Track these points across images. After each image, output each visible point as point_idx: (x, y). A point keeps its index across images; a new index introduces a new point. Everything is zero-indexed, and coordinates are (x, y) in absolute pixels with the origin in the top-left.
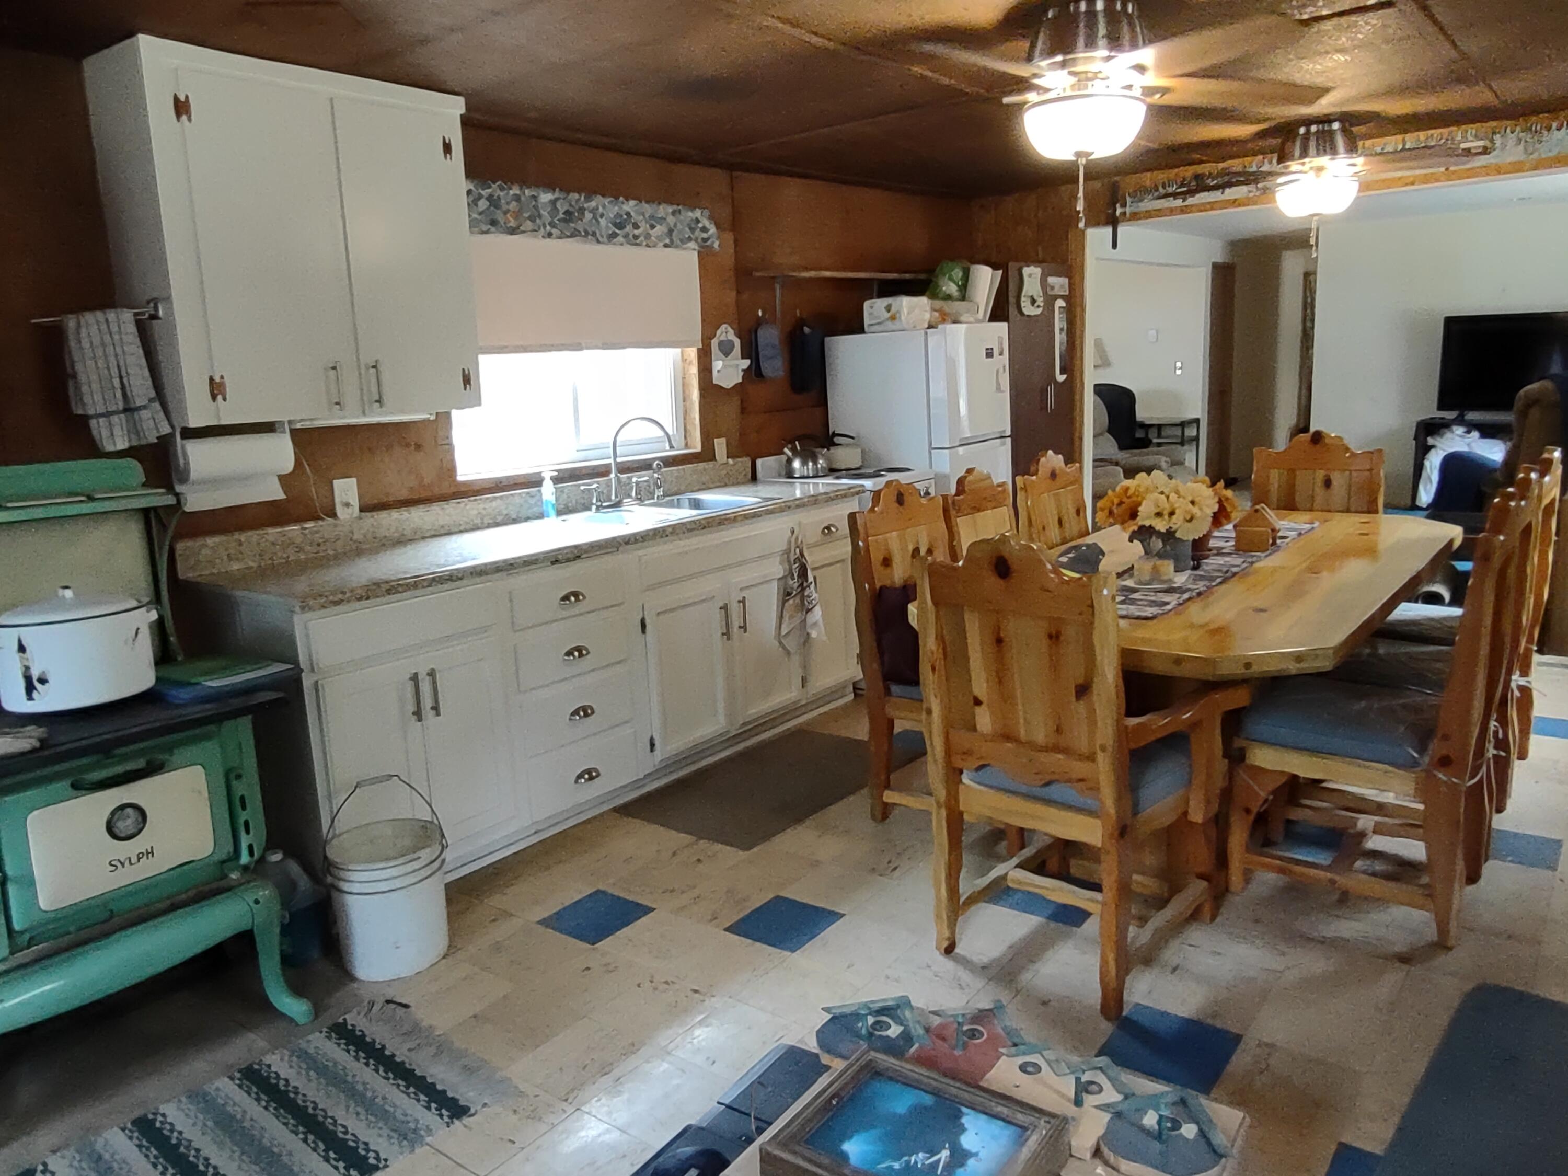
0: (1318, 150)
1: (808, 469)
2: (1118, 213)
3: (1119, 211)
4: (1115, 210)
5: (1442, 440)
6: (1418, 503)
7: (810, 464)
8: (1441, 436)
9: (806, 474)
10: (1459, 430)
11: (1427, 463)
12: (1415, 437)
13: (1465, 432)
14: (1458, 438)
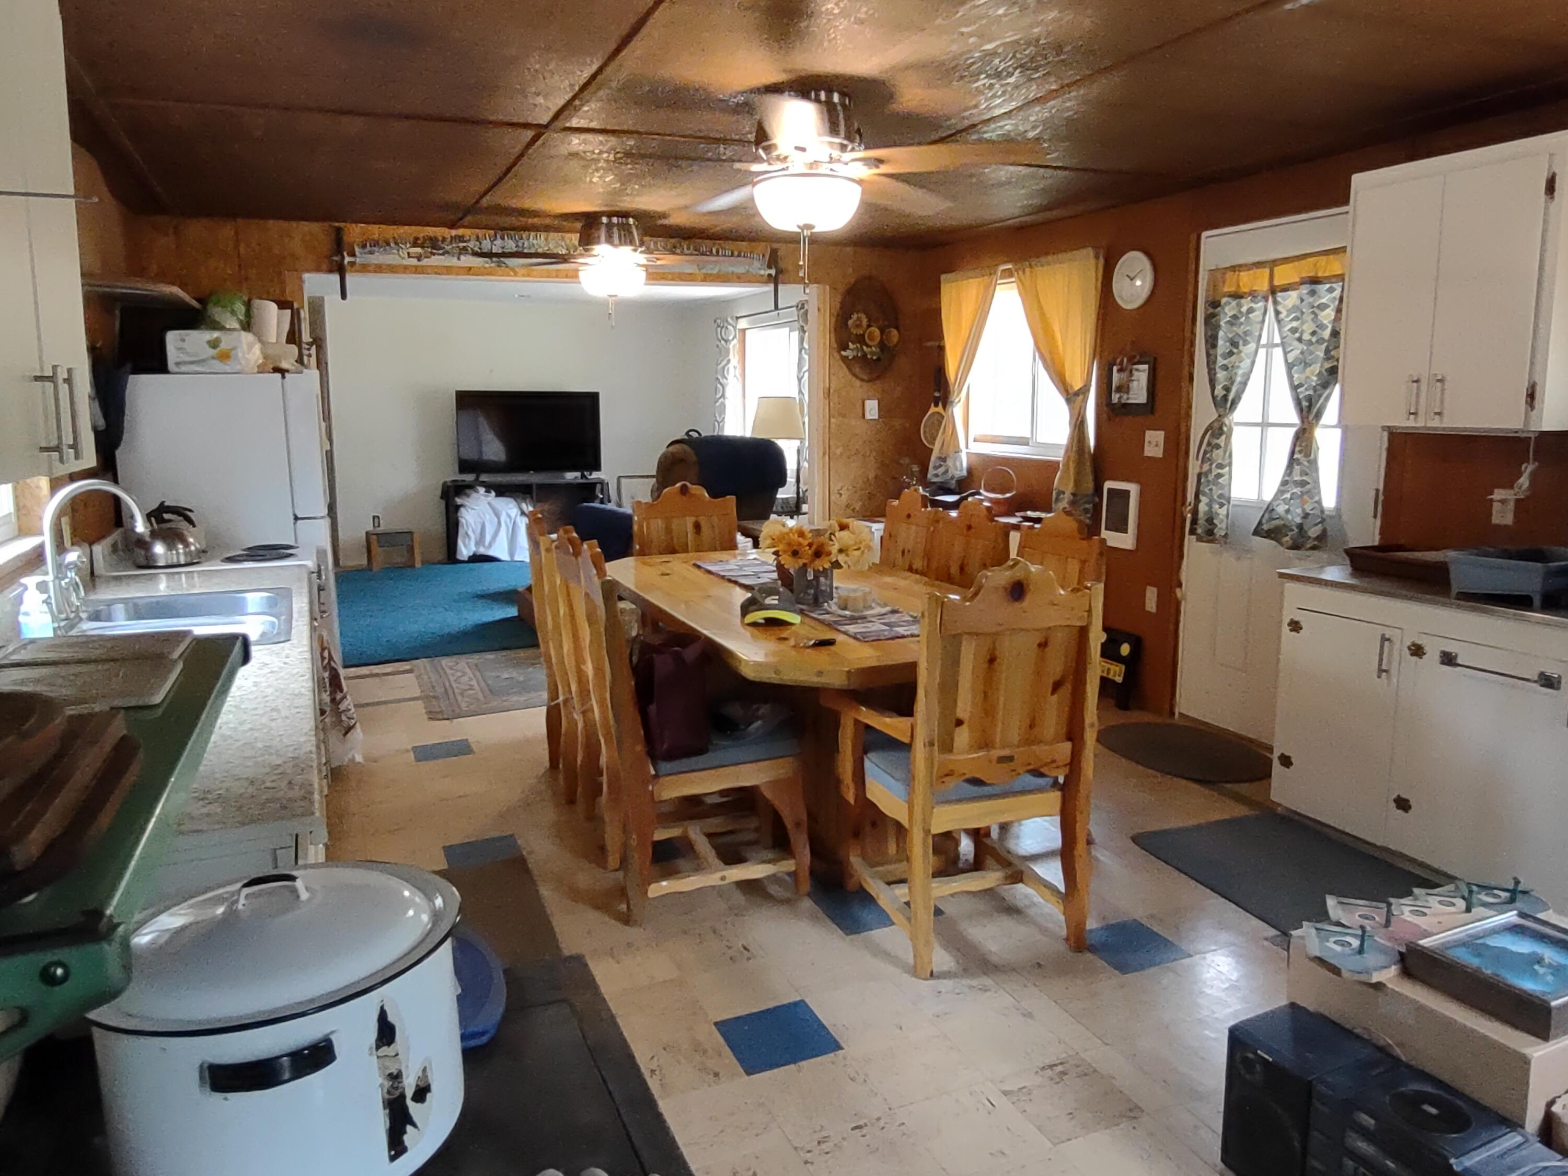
0: (620, 240)
1: (178, 554)
2: (346, 262)
3: (347, 259)
4: (343, 258)
5: (470, 500)
6: (459, 557)
7: (180, 546)
8: (468, 496)
9: (175, 560)
10: (482, 490)
11: (462, 521)
12: (441, 498)
13: (486, 492)
14: (483, 498)
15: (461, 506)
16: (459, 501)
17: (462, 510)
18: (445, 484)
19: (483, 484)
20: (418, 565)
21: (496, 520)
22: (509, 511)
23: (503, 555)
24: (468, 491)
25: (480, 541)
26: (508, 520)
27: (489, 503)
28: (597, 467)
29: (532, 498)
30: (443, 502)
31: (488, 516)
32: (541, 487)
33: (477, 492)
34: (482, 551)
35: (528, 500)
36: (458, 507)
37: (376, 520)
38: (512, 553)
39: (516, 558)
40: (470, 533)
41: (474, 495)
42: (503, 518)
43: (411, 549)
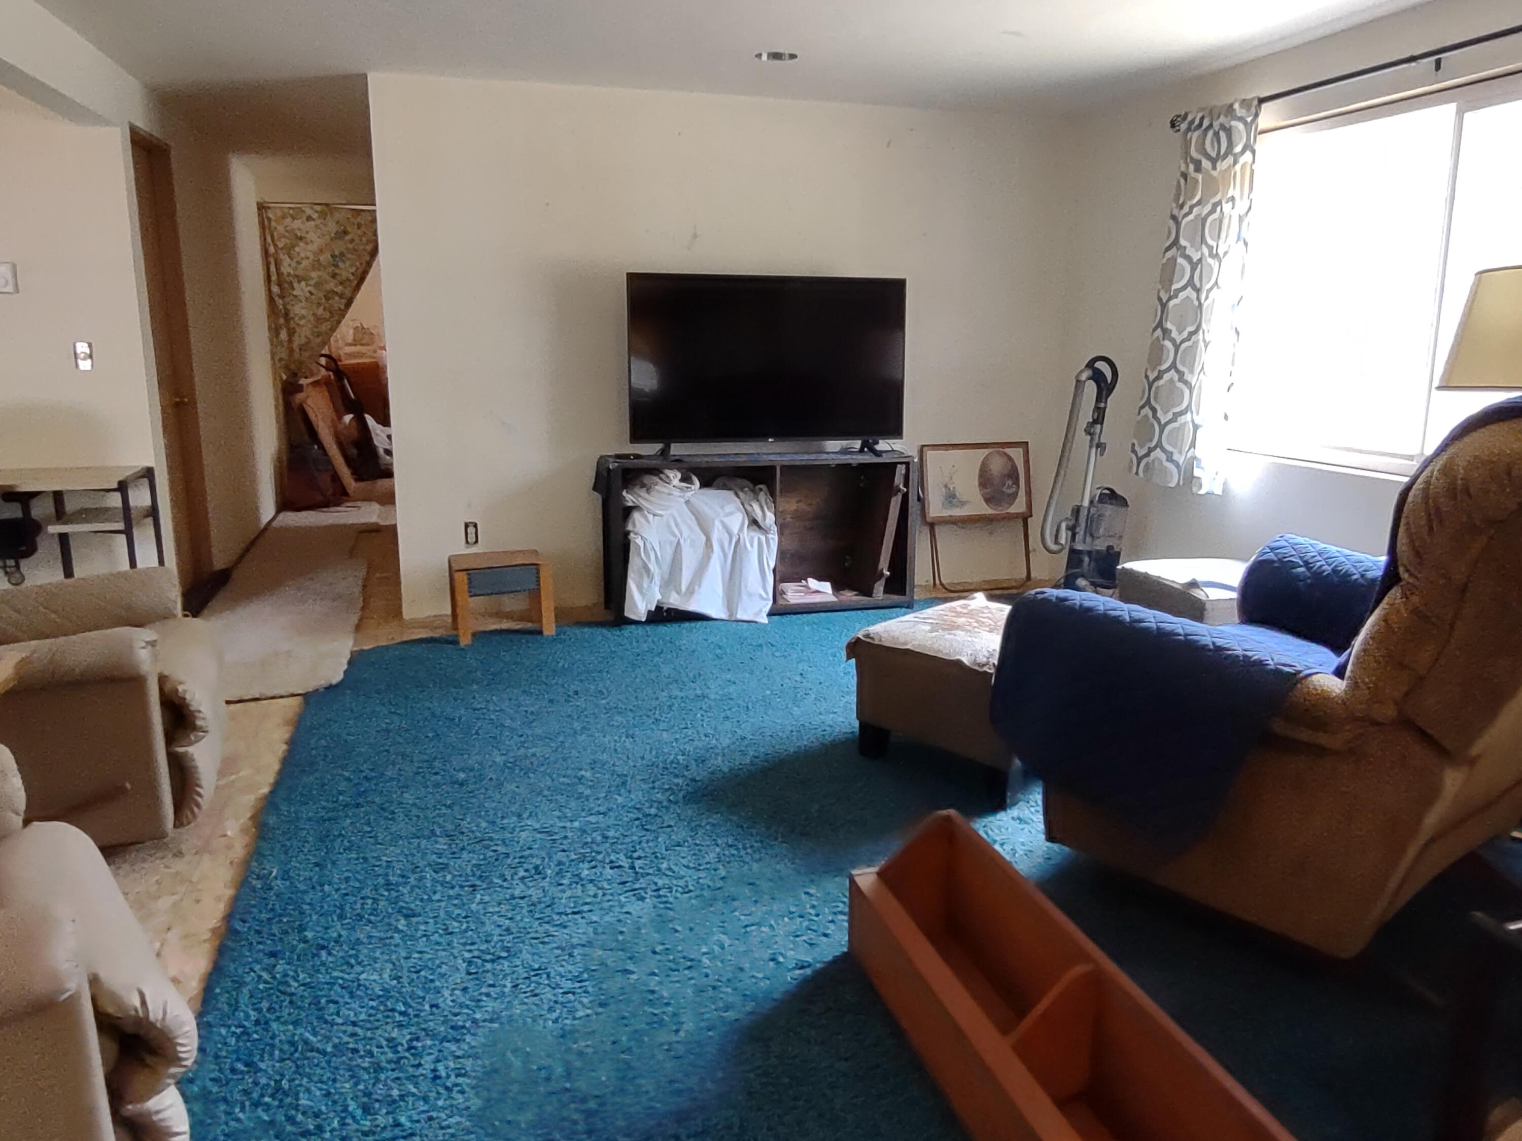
5: (651, 496)
6: (631, 615)
8: (647, 488)
10: (675, 476)
11: (636, 541)
12: (595, 488)
13: (682, 480)
14: (677, 493)
15: (636, 508)
16: (629, 498)
17: (636, 515)
18: (602, 462)
19: (678, 463)
20: (549, 628)
21: (704, 538)
22: (726, 520)
23: (713, 607)
24: (648, 479)
25: (671, 580)
26: (726, 537)
27: (687, 502)
28: (896, 431)
29: (772, 494)
30: (598, 497)
31: (686, 532)
32: (789, 469)
33: (668, 481)
34: (675, 601)
35: (762, 496)
36: (628, 512)
37: (471, 530)
38: (731, 601)
39: (740, 616)
40: (653, 566)
41: (660, 487)
42: (717, 534)
43: (535, 595)
